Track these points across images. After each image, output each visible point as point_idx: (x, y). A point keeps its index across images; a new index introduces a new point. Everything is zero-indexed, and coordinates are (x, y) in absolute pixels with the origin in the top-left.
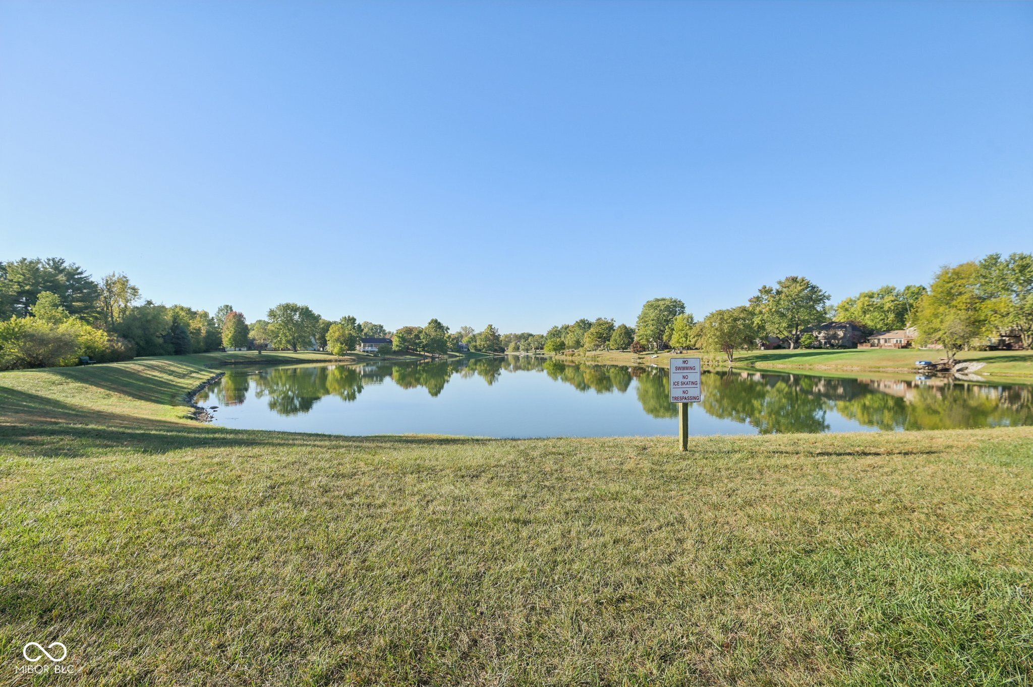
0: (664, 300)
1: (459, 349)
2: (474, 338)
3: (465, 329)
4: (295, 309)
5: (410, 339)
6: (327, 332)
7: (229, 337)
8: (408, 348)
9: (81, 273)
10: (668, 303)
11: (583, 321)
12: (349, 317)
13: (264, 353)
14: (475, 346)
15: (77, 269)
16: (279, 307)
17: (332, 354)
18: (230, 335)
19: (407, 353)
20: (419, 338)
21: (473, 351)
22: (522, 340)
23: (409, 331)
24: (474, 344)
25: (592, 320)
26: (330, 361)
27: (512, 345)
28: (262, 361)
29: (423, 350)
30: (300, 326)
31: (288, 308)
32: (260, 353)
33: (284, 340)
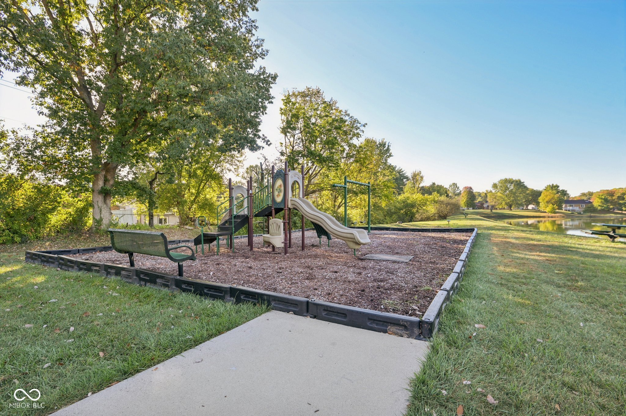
4: (511, 182)
6: (539, 197)
7: (464, 201)
9: (402, 172)
12: (553, 185)
13: (494, 211)
15: (401, 170)
16: (501, 181)
17: (544, 212)
18: (465, 200)
19: (609, 211)
23: (611, 193)
26: (544, 217)
28: (496, 216)
30: (515, 193)
31: (507, 181)
32: (491, 211)
33: (504, 203)
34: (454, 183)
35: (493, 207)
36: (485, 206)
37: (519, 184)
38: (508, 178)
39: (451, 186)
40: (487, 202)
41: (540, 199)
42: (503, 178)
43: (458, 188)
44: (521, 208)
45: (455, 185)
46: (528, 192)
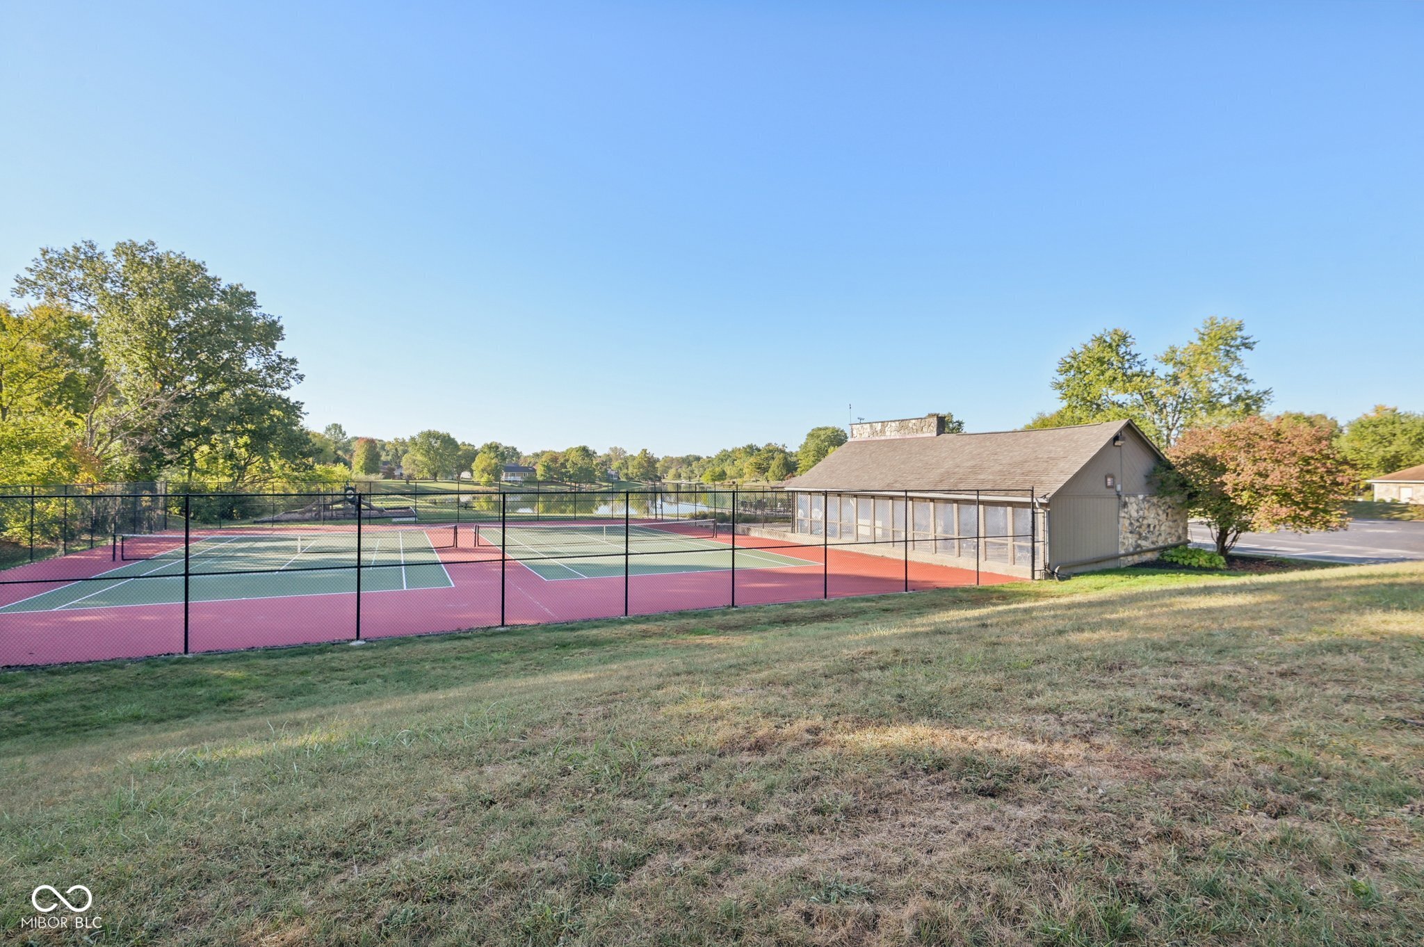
0: (826, 429)
1: (608, 478)
2: (625, 464)
3: (615, 450)
4: (436, 436)
5: (556, 467)
6: (474, 460)
7: (361, 464)
8: (552, 478)
10: (829, 433)
11: (751, 447)
12: (491, 444)
14: (627, 474)
16: (422, 435)
17: (478, 484)
18: (362, 458)
19: (552, 483)
20: (566, 467)
21: (624, 480)
22: (685, 466)
23: (555, 458)
24: (625, 471)
25: (761, 445)
26: (478, 492)
27: (672, 472)
29: (570, 481)
30: (441, 455)
31: (430, 435)
32: (408, 482)
33: (425, 470)
34: (336, 425)
35: (410, 477)
36: (397, 473)
37: (448, 441)
38: (432, 429)
39: (328, 429)
40: (400, 467)
41: (474, 466)
42: (426, 430)
43: (344, 434)
44: (450, 477)
45: (337, 427)
46: (460, 453)
